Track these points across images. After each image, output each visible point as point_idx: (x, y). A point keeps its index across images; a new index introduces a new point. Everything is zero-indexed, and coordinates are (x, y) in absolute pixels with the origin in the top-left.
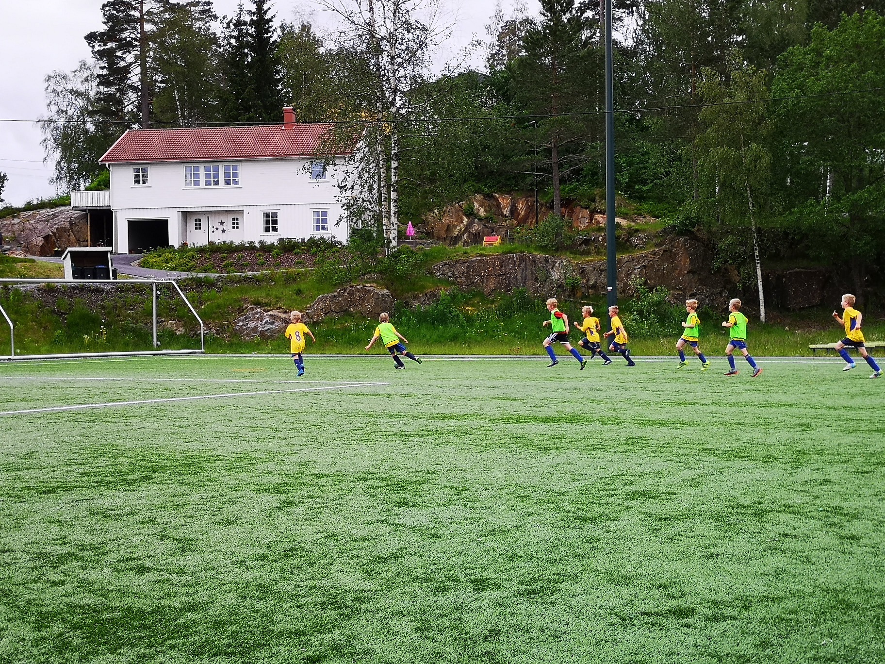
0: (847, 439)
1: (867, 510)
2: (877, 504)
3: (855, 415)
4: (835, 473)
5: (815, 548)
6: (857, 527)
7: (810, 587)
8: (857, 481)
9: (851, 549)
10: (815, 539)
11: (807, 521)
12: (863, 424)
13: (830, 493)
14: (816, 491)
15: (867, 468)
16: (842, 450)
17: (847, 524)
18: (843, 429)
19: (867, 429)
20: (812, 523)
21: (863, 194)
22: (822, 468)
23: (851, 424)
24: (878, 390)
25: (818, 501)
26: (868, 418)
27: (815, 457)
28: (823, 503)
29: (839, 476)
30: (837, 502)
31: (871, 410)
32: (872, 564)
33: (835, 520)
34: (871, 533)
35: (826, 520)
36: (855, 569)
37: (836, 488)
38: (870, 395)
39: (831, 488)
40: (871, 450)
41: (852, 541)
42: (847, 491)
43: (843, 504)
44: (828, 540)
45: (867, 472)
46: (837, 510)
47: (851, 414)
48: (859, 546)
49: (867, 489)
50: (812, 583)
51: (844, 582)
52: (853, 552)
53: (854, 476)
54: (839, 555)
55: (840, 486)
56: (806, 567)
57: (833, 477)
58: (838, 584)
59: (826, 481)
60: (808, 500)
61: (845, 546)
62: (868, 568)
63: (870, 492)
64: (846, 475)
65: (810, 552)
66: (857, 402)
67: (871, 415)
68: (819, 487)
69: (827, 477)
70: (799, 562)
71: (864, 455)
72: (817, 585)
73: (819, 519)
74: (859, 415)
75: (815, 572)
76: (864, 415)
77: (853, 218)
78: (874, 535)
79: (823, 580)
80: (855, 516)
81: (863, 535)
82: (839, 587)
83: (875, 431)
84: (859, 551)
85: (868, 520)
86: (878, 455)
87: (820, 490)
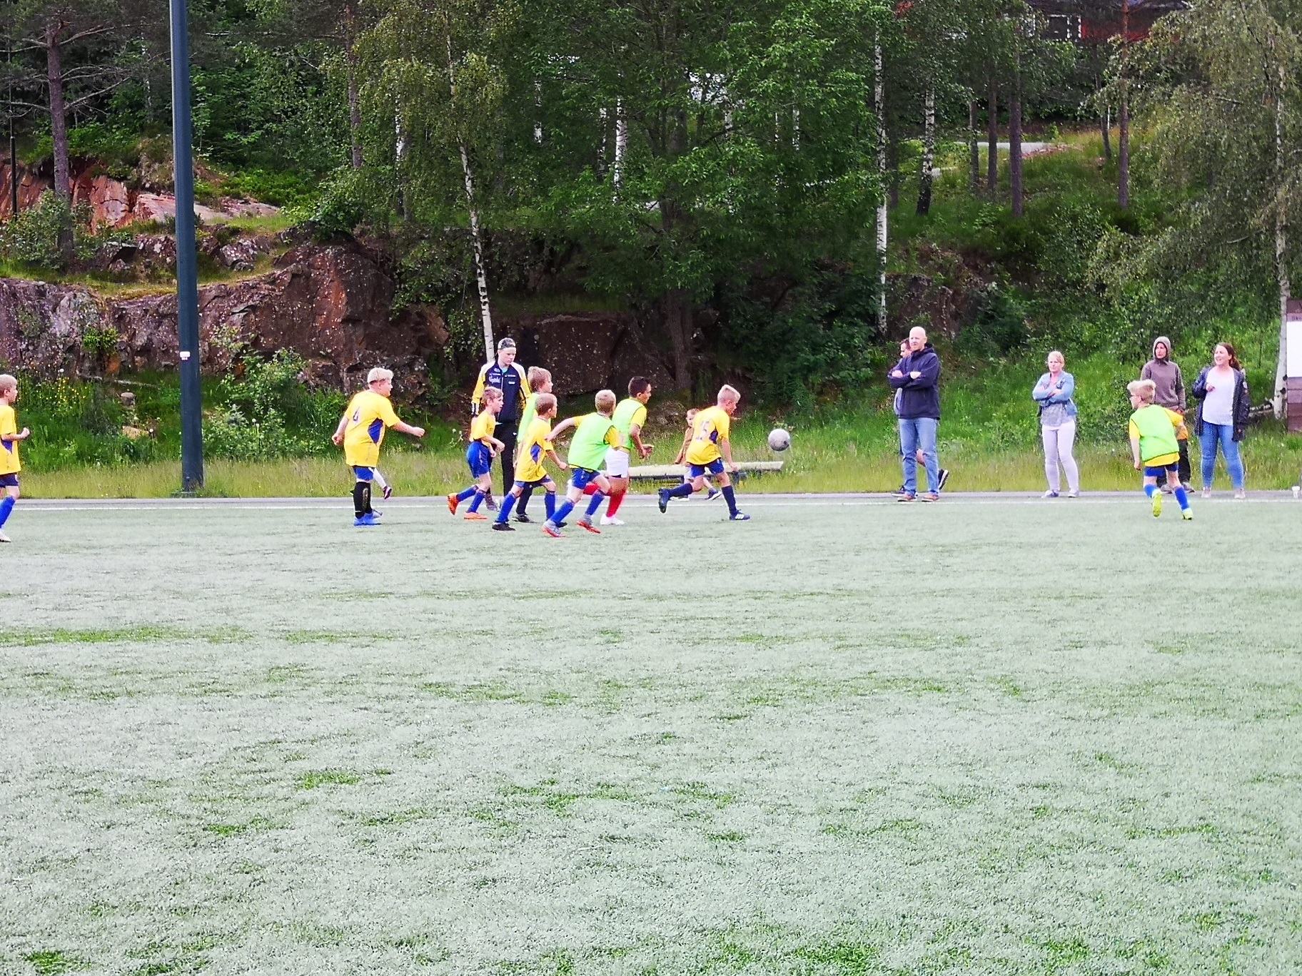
0: (692, 657)
1: (749, 785)
2: (765, 774)
3: (700, 610)
4: (682, 720)
5: (668, 859)
6: (733, 818)
7: (671, 927)
8: (723, 735)
9: (733, 858)
10: (665, 842)
11: (645, 810)
12: (715, 627)
13: (677, 758)
14: (652, 754)
15: (737, 711)
16: (686, 677)
17: (718, 813)
18: (681, 637)
19: (726, 635)
20: (657, 816)
21: (690, 164)
22: (656, 713)
23: (694, 626)
24: (734, 560)
25: (658, 774)
26: (725, 615)
27: (640, 692)
28: (667, 777)
29: (690, 727)
30: (693, 775)
31: (726, 598)
32: (773, 881)
33: (696, 806)
34: (763, 826)
35: (679, 806)
36: (746, 891)
37: (688, 748)
38: (720, 569)
39: (679, 749)
40: (739, 675)
41: (731, 843)
42: (709, 754)
43: (703, 778)
44: (689, 843)
45: (738, 717)
46: (695, 789)
47: (691, 608)
48: (745, 850)
49: (743, 749)
50: (674, 920)
51: (728, 914)
52: (737, 862)
53: (716, 724)
54: (714, 868)
55: (695, 745)
56: (658, 894)
57: (678, 728)
58: (720, 920)
59: (666, 736)
60: (640, 773)
61: (722, 853)
62: (766, 888)
63: (750, 753)
64: (700, 725)
65: (661, 866)
66: (699, 583)
67: (729, 608)
68: (656, 748)
69: (667, 729)
70: (643, 884)
71: (728, 685)
72: (684, 922)
73: (667, 807)
74: (706, 609)
75: (676, 901)
76: (717, 608)
77: (670, 212)
78: (768, 830)
79: (692, 913)
80: (729, 799)
81: (749, 832)
82: (723, 925)
83: (742, 639)
84: (748, 858)
85: (754, 804)
86: (753, 685)
87: (659, 754)
